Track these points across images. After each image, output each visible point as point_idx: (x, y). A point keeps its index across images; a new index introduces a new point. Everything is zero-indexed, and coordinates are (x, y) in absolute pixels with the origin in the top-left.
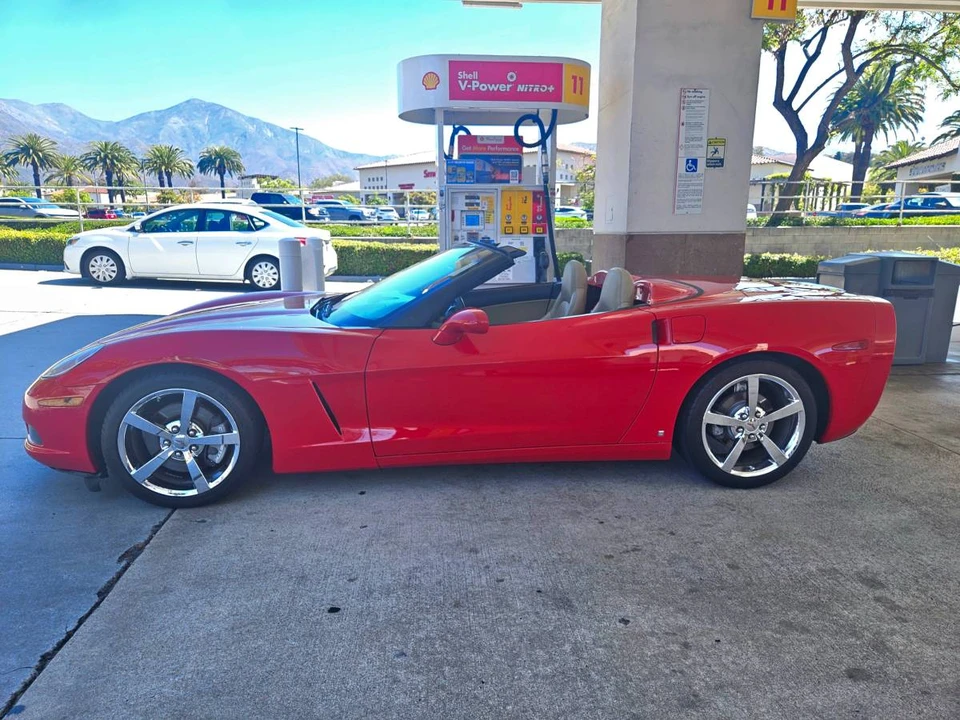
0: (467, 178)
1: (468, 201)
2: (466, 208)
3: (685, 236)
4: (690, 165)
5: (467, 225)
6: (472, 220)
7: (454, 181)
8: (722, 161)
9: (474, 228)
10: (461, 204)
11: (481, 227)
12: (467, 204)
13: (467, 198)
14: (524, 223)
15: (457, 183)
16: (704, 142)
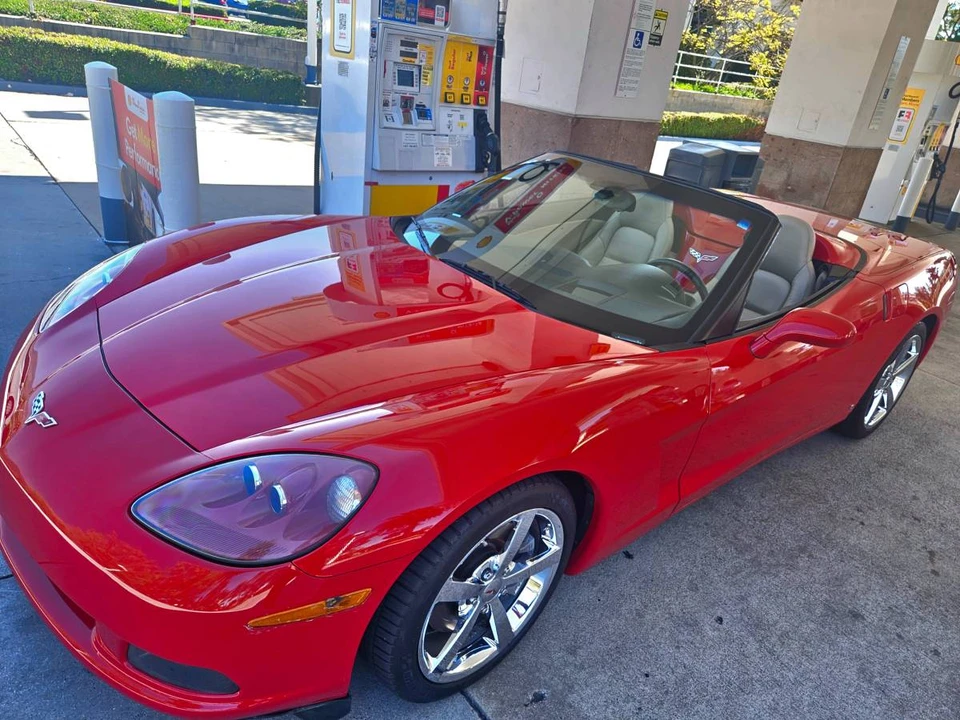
0: (407, 15)
1: (403, 49)
2: (400, 59)
3: (619, 122)
4: (637, 39)
5: (399, 84)
6: (406, 78)
7: (391, 15)
8: (661, 37)
9: (408, 90)
10: (395, 54)
11: (415, 89)
12: (403, 54)
13: (403, 43)
14: (466, 88)
15: (393, 19)
16: (652, 16)
